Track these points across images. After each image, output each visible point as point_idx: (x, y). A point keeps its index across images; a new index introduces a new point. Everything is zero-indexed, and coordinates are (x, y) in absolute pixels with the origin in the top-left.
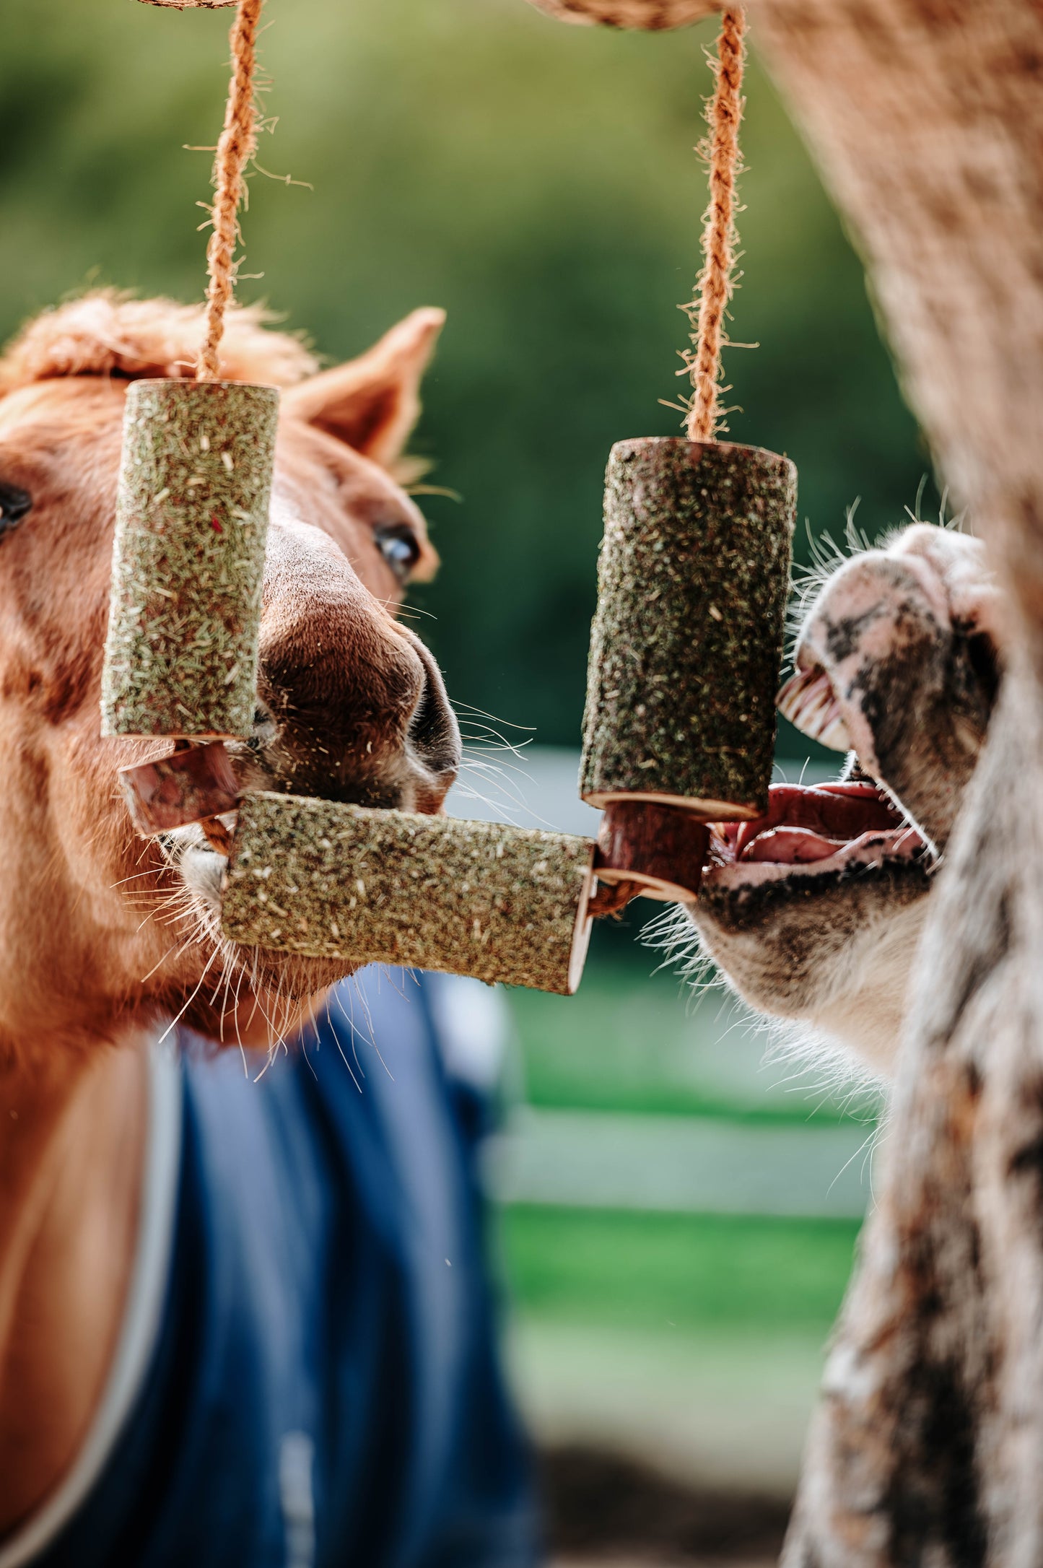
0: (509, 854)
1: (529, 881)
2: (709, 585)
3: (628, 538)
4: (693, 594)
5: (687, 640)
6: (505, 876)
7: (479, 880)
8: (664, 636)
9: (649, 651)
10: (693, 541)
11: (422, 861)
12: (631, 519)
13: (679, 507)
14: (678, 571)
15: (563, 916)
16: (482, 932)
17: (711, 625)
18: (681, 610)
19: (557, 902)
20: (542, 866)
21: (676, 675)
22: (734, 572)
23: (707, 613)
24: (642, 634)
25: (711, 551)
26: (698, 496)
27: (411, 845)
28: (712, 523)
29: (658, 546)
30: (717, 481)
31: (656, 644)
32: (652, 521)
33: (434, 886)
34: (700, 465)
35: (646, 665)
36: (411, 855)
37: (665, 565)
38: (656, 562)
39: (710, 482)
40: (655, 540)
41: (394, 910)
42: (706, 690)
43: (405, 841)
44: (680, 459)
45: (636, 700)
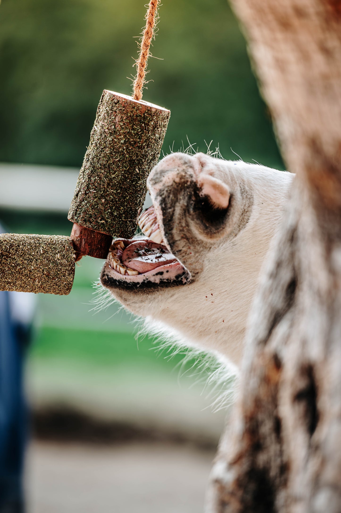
0: (45, 252)
1: (54, 262)
2: (137, 160)
3: (111, 134)
4: (132, 162)
5: (126, 178)
6: (46, 262)
7: (37, 265)
8: (118, 176)
9: (111, 180)
10: (135, 143)
11: (14, 259)
12: (113, 127)
13: (133, 129)
14: (128, 153)
15: (69, 275)
16: (39, 283)
17: (135, 175)
18: (126, 168)
19: (66, 270)
20: (58, 256)
21: (119, 191)
22: (146, 156)
23: (135, 170)
24: (110, 173)
25: (141, 148)
26: (141, 126)
27: (10, 253)
28: (144, 138)
29: (122, 141)
30: (149, 122)
31: (114, 178)
32: (122, 131)
33: (21, 269)
34: (144, 114)
35: (108, 184)
36: (10, 257)
37: (124, 149)
38: (120, 147)
39: (146, 122)
40: (121, 139)
41: (6, 278)
42: (128, 198)
43: (6, 251)
44: (137, 110)
45: (102, 196)
